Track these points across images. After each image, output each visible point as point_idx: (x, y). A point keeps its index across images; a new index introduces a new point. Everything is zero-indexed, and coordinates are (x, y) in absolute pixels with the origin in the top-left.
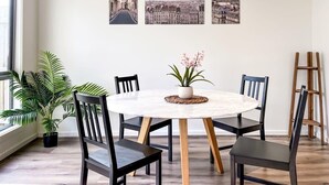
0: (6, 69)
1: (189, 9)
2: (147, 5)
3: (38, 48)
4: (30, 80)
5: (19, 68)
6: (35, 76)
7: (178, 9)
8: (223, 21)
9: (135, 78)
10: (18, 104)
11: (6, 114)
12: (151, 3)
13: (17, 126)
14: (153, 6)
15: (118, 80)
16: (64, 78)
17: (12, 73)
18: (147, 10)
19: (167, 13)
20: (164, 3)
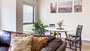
0: (32, 22)
1: (68, 9)
2: (58, 8)
3: (38, 18)
4: (36, 24)
5: (35, 22)
6: (37, 23)
7: (66, 9)
8: (77, 11)
9: (54, 24)
10: (34, 28)
11: (33, 30)
12: (59, 8)
13: (34, 32)
14: (60, 9)
15: (50, 25)
16: (42, 24)
17: (33, 23)
18: (59, 10)
19: (63, 10)
20: (62, 8)
